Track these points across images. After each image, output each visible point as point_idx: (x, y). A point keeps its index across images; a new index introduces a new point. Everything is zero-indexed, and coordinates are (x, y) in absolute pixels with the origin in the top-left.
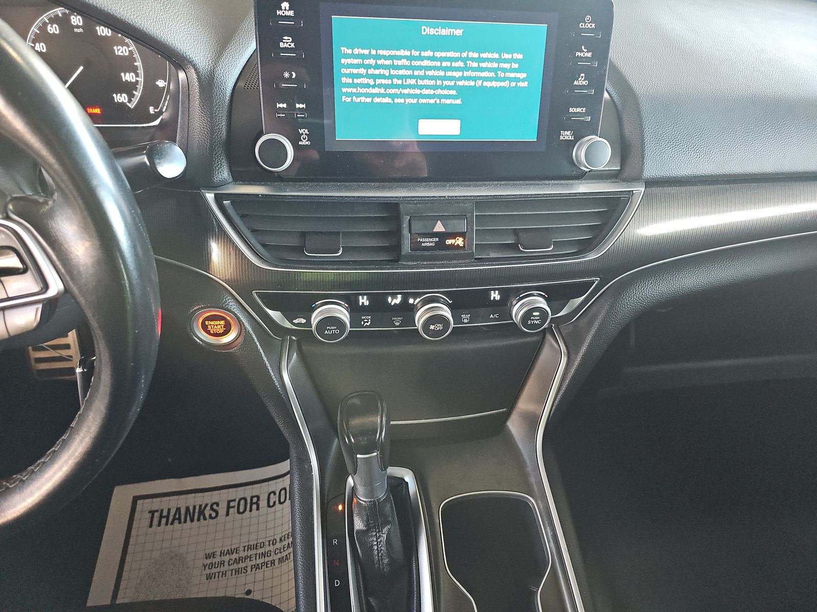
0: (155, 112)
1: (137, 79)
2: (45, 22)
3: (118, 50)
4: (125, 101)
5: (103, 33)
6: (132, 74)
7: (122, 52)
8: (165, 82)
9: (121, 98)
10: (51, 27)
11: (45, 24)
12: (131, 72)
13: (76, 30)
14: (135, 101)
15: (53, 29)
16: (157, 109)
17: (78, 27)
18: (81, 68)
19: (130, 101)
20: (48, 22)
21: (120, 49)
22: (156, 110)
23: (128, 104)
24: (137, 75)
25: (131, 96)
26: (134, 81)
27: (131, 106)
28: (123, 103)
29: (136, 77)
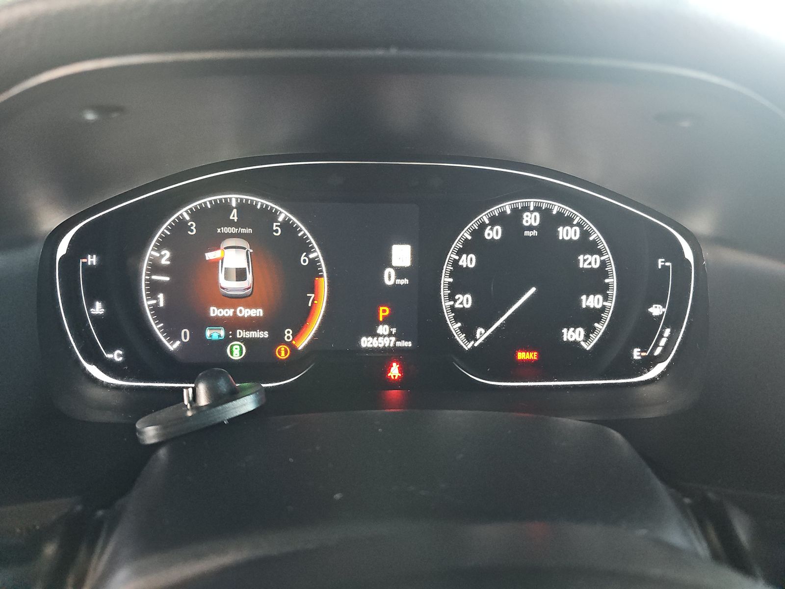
0: (642, 356)
1: (605, 304)
2: (484, 223)
3: (585, 261)
4: (578, 339)
5: (567, 235)
6: (600, 297)
7: (590, 264)
8: (664, 307)
9: (573, 335)
10: (492, 229)
11: (483, 226)
12: (597, 294)
13: (527, 233)
14: (595, 338)
15: (494, 233)
16: (646, 352)
17: (531, 228)
18: (533, 290)
19: (587, 337)
20: (487, 222)
21: (588, 259)
22: (643, 354)
23: (583, 343)
24: (606, 298)
25: (590, 331)
26: (599, 306)
27: (587, 347)
28: (576, 343)
29: (604, 301)
